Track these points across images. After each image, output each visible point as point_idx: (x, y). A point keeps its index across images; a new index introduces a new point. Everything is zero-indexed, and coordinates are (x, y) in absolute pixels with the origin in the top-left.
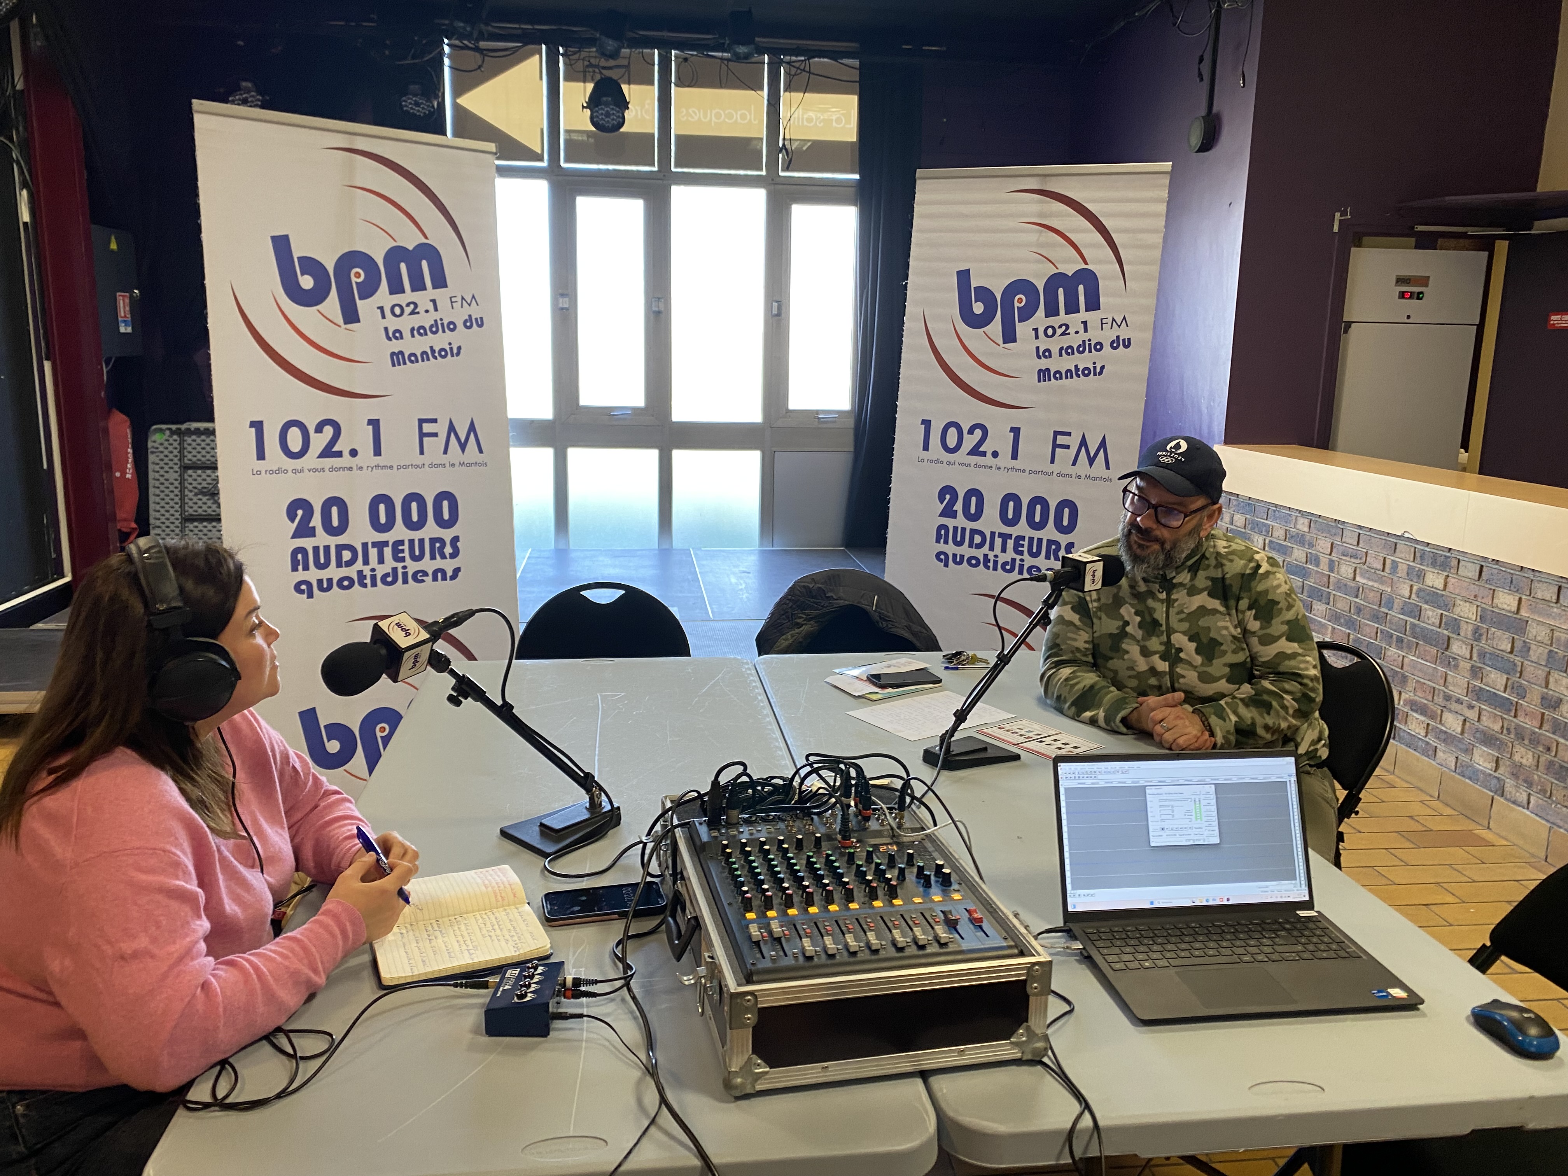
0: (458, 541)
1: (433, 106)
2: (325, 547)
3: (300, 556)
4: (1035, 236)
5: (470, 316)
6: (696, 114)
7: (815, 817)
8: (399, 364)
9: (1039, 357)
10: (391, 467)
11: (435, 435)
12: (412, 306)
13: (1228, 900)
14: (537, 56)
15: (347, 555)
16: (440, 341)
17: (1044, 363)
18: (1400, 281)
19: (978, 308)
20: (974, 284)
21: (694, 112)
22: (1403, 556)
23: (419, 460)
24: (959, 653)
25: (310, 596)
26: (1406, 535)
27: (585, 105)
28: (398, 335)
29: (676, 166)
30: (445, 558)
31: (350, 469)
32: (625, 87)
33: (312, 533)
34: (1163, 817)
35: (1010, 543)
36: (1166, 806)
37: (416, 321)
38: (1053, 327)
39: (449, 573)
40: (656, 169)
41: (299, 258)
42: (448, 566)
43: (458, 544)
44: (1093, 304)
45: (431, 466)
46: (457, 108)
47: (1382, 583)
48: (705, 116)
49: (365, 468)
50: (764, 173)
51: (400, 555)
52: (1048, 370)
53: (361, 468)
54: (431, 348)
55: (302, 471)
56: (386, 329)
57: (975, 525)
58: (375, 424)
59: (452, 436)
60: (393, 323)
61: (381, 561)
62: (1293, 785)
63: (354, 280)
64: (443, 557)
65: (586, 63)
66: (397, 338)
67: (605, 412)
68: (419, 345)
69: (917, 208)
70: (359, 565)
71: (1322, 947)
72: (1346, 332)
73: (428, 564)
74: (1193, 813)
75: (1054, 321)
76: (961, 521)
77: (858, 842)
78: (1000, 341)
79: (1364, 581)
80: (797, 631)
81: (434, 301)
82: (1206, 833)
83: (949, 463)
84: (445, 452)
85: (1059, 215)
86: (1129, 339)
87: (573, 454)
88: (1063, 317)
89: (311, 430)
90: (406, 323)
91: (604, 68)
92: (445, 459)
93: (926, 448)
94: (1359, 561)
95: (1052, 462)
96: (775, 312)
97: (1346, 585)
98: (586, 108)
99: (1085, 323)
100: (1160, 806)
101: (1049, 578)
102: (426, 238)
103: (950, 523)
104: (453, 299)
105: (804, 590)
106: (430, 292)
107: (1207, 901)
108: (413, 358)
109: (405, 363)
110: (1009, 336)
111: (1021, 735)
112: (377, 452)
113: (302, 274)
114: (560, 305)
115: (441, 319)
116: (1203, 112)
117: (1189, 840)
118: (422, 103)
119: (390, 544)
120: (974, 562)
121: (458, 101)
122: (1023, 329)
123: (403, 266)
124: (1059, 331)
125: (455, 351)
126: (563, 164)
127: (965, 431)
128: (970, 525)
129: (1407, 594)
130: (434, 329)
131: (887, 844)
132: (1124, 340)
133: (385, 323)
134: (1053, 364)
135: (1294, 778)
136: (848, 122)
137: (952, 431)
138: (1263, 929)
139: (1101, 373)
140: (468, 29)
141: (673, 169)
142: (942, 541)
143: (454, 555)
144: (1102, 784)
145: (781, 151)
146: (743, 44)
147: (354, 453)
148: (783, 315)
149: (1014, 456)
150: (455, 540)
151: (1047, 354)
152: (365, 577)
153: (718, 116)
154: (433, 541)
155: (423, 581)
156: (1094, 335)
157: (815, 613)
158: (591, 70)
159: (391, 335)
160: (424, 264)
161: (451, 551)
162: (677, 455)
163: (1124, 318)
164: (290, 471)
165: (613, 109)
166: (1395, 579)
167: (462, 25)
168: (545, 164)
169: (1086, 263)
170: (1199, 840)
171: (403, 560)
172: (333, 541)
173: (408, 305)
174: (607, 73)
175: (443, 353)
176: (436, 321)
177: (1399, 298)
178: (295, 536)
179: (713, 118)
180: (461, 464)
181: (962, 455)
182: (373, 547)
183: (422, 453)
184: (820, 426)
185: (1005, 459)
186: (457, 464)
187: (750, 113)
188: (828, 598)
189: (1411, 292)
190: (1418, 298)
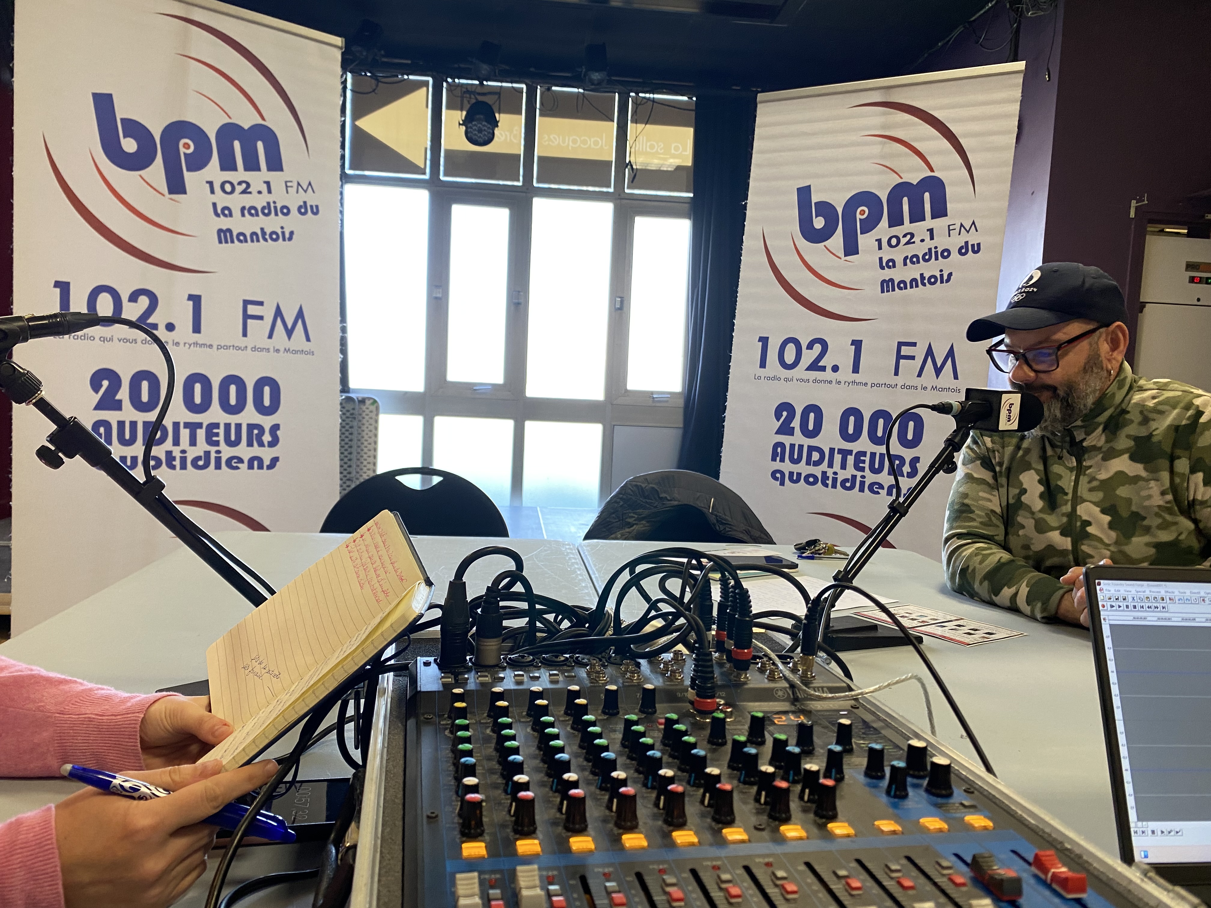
0: (279, 429)
2: (131, 422)
3: (102, 430)
4: (878, 148)
5: (305, 203)
6: (556, 140)
7: (643, 662)
8: (226, 242)
9: (882, 268)
10: (211, 346)
11: (261, 318)
14: (425, 89)
16: (272, 223)
17: (887, 274)
18: (1191, 266)
20: (815, 199)
21: (554, 138)
23: (242, 342)
24: (813, 543)
27: (461, 122)
28: (227, 212)
29: (539, 181)
30: (263, 446)
33: (118, 406)
35: (851, 459)
37: (247, 201)
38: (897, 237)
39: (267, 462)
40: (520, 184)
41: (122, 120)
42: (267, 454)
43: (278, 432)
44: (940, 211)
45: (254, 349)
46: (356, 130)
48: (564, 142)
49: (182, 344)
50: (611, 190)
51: (214, 439)
52: (892, 280)
53: (177, 344)
54: (262, 229)
55: (111, 339)
56: (214, 205)
57: (813, 442)
59: (279, 321)
60: (222, 200)
61: (193, 442)
63: (182, 150)
64: (261, 444)
65: (464, 90)
66: (225, 215)
67: (469, 387)
69: (757, 131)
70: (168, 445)
72: (1142, 311)
73: (244, 451)
75: (898, 231)
76: (798, 438)
78: (841, 253)
80: (627, 530)
81: (268, 183)
83: (787, 380)
86: (979, 245)
87: (440, 421)
88: (907, 226)
89: (125, 298)
90: (236, 201)
91: (479, 94)
92: (269, 344)
93: (763, 365)
95: (896, 373)
96: (618, 306)
98: (462, 125)
99: (931, 231)
101: (954, 411)
102: (263, 119)
103: (787, 440)
105: (635, 489)
106: (264, 174)
108: (242, 237)
109: (232, 242)
110: (851, 248)
111: (912, 619)
112: (197, 329)
113: (125, 137)
114: (435, 295)
115: (274, 202)
119: (204, 426)
120: (811, 480)
121: (358, 123)
122: (865, 241)
123: (237, 145)
124: (904, 241)
125: (287, 236)
126: (442, 178)
127: (804, 347)
128: (807, 442)
130: (266, 211)
131: (785, 713)
133: (213, 198)
134: (897, 274)
136: (685, 150)
137: (791, 347)
139: (948, 280)
141: (535, 184)
142: (778, 459)
143: (272, 444)
144: (1176, 622)
145: (627, 167)
146: (597, 71)
147: (171, 327)
148: (625, 309)
149: (856, 369)
150: (275, 428)
151: (891, 264)
152: (174, 459)
153: (574, 141)
154: (251, 427)
155: (237, 468)
156: (941, 242)
157: (646, 512)
158: (468, 96)
159: (219, 211)
160: (260, 145)
161: (270, 439)
162: (530, 426)
163: (973, 223)
164: (95, 338)
165: (484, 126)
168: (427, 177)
169: (932, 170)
171: (217, 443)
172: (141, 418)
173: (240, 183)
174: (481, 99)
175: (274, 237)
176: (268, 203)
177: (1190, 282)
178: (98, 407)
179: (571, 144)
180: (287, 350)
181: (800, 371)
182: (185, 427)
183: (245, 334)
184: (654, 404)
185: (846, 373)
186: (282, 350)
187: (602, 139)
188: (661, 498)
189: (1200, 278)
190: (1207, 283)
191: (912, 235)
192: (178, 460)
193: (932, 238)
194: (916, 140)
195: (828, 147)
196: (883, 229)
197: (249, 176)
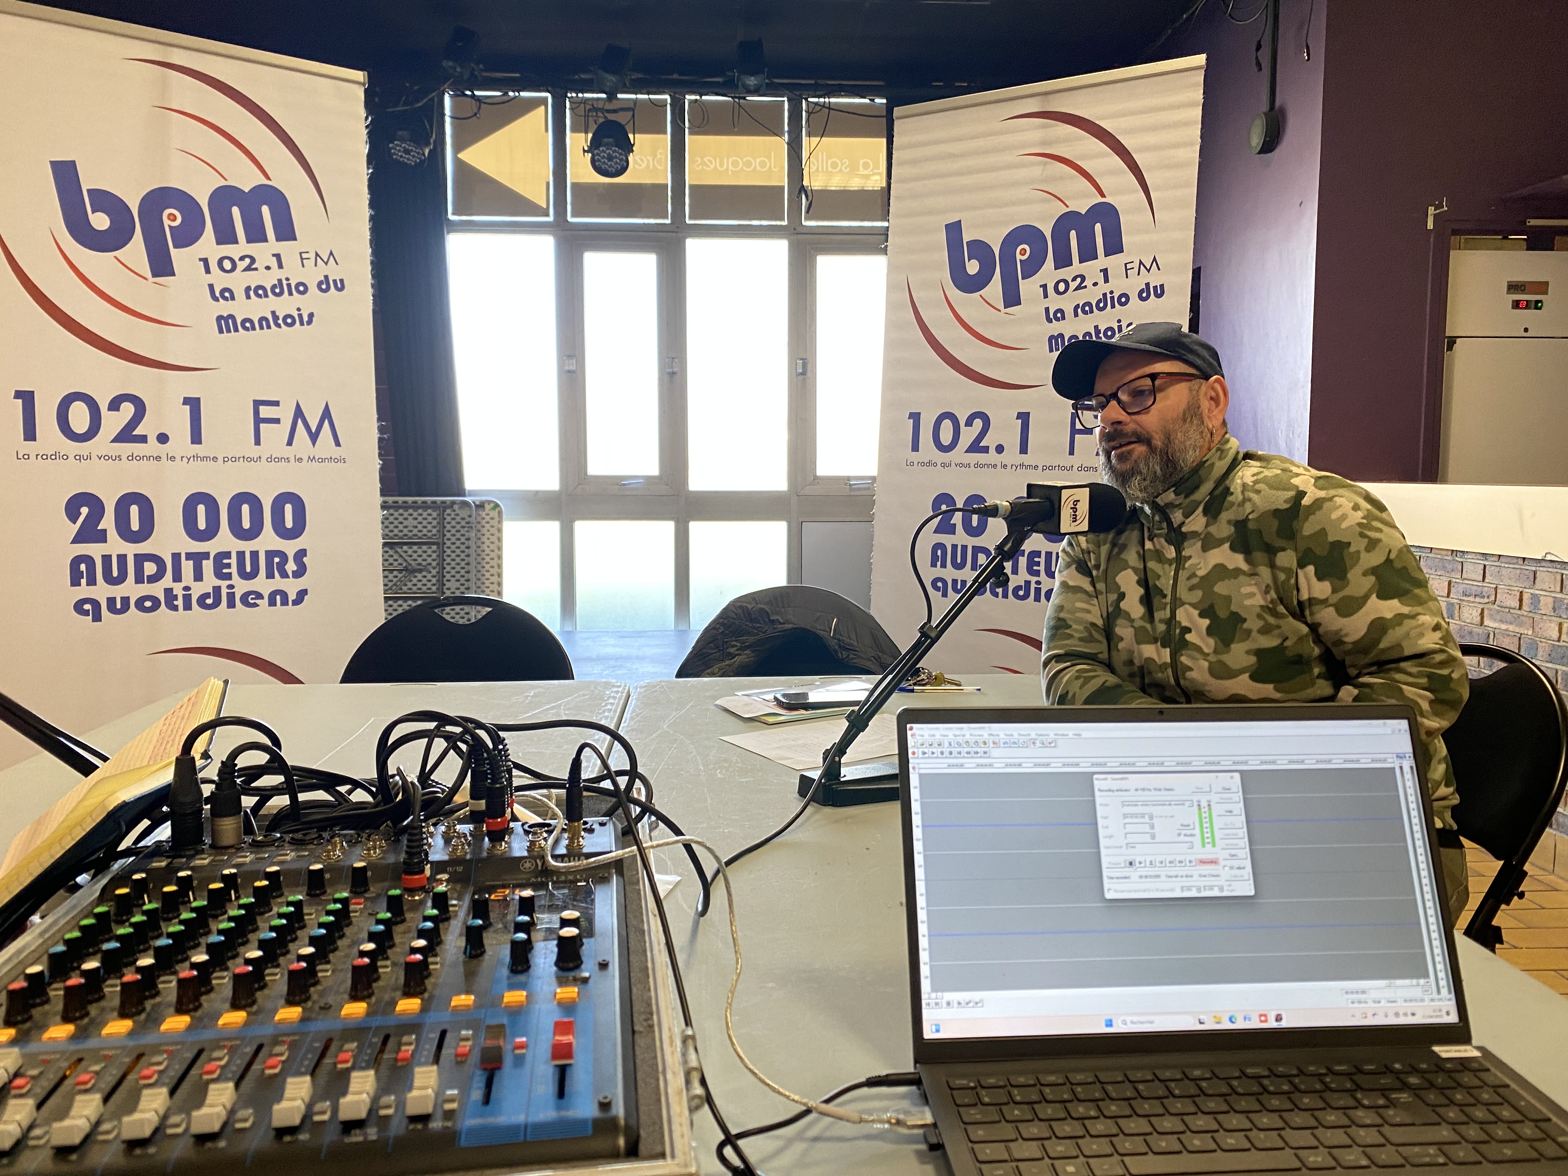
0: (306, 555)
1: (424, 154)
2: (119, 556)
3: (83, 567)
5: (326, 277)
6: (711, 163)
8: (229, 331)
9: (1049, 321)
10: (215, 459)
11: (277, 421)
12: (248, 261)
13: (1279, 1018)
14: (543, 107)
15: (150, 568)
16: (285, 305)
17: (1055, 328)
18: (1514, 287)
19: (973, 267)
20: (967, 238)
21: (709, 160)
22: (1546, 587)
23: (254, 451)
24: (918, 672)
25: (97, 618)
26: (1549, 557)
27: (586, 148)
28: (227, 294)
29: (692, 217)
30: (288, 577)
31: (158, 458)
32: (632, 135)
33: (102, 537)
34: (1131, 839)
35: (1023, 561)
36: (1136, 816)
37: (253, 279)
38: (1066, 282)
39: (292, 596)
40: (668, 221)
41: (88, 191)
42: (291, 587)
43: (305, 559)
44: (1114, 246)
45: (270, 459)
46: (460, 165)
47: (1520, 625)
48: (721, 165)
49: (178, 458)
50: (785, 223)
51: (225, 571)
53: (173, 458)
54: (273, 313)
55: (88, 457)
56: (211, 287)
57: (978, 541)
58: (193, 404)
59: (300, 423)
60: (220, 280)
61: (198, 576)
62: (1408, 775)
63: (167, 223)
64: (285, 575)
65: (588, 107)
66: (226, 299)
67: (615, 481)
68: (257, 308)
70: (167, 581)
71: (1500, 1132)
72: (1450, 348)
73: (262, 584)
74: (1197, 831)
75: (1067, 273)
76: (961, 537)
78: (1001, 305)
80: (727, 663)
81: (278, 256)
82: (1226, 873)
83: (944, 465)
84: (290, 443)
85: (1066, 140)
86: (1162, 286)
87: (582, 528)
88: (1077, 267)
89: (103, 406)
90: (238, 281)
91: (608, 111)
92: (289, 452)
93: (915, 448)
95: (1072, 453)
96: (800, 370)
97: (1470, 633)
98: (588, 152)
99: (1105, 271)
100: (1125, 816)
101: (1001, 511)
102: (268, 178)
103: (948, 540)
104: (304, 256)
105: (740, 612)
106: (273, 245)
107: (1231, 1020)
108: (248, 324)
109: (236, 330)
110: (1012, 298)
112: (196, 438)
114: (567, 368)
115: (287, 279)
116: (1265, 108)
117: (1189, 889)
118: (412, 150)
119: (212, 557)
121: (459, 156)
122: (1028, 287)
123: (235, 211)
124: (1073, 285)
125: (306, 319)
126: (570, 219)
127: (962, 423)
128: (971, 542)
129: (1555, 635)
130: (277, 291)
132: (1155, 288)
133: (209, 279)
135: (1408, 763)
136: (877, 166)
137: (947, 424)
138: (1359, 1088)
140: (459, 70)
141: (688, 221)
142: (939, 564)
143: (299, 574)
144: (999, 768)
146: (752, 75)
147: (163, 438)
148: (809, 374)
149: (1024, 450)
150: (301, 554)
151: (1060, 315)
152: (176, 597)
153: (735, 163)
154: (270, 555)
155: (256, 605)
156: (1118, 285)
157: (752, 640)
158: (594, 114)
159: (218, 294)
160: (265, 210)
161: (295, 568)
162: (695, 527)
163: (1155, 259)
164: (71, 457)
165: (614, 151)
168: (551, 219)
169: (1103, 195)
170: (1211, 888)
171: (229, 576)
172: (131, 550)
173: (242, 259)
174: (611, 117)
175: (289, 321)
176: (280, 281)
177: (1513, 307)
178: (76, 540)
179: (731, 167)
180: (311, 459)
181: (959, 454)
182: (187, 559)
183: (258, 442)
184: (852, 493)
185: (1012, 455)
186: (305, 458)
187: (769, 158)
188: (773, 621)
189: (1527, 301)
190: (1537, 308)
191: (1083, 278)
192: (180, 599)
193: (1106, 280)
194: (1083, 157)
195: (979, 171)
196: (1048, 272)
197: (254, 249)
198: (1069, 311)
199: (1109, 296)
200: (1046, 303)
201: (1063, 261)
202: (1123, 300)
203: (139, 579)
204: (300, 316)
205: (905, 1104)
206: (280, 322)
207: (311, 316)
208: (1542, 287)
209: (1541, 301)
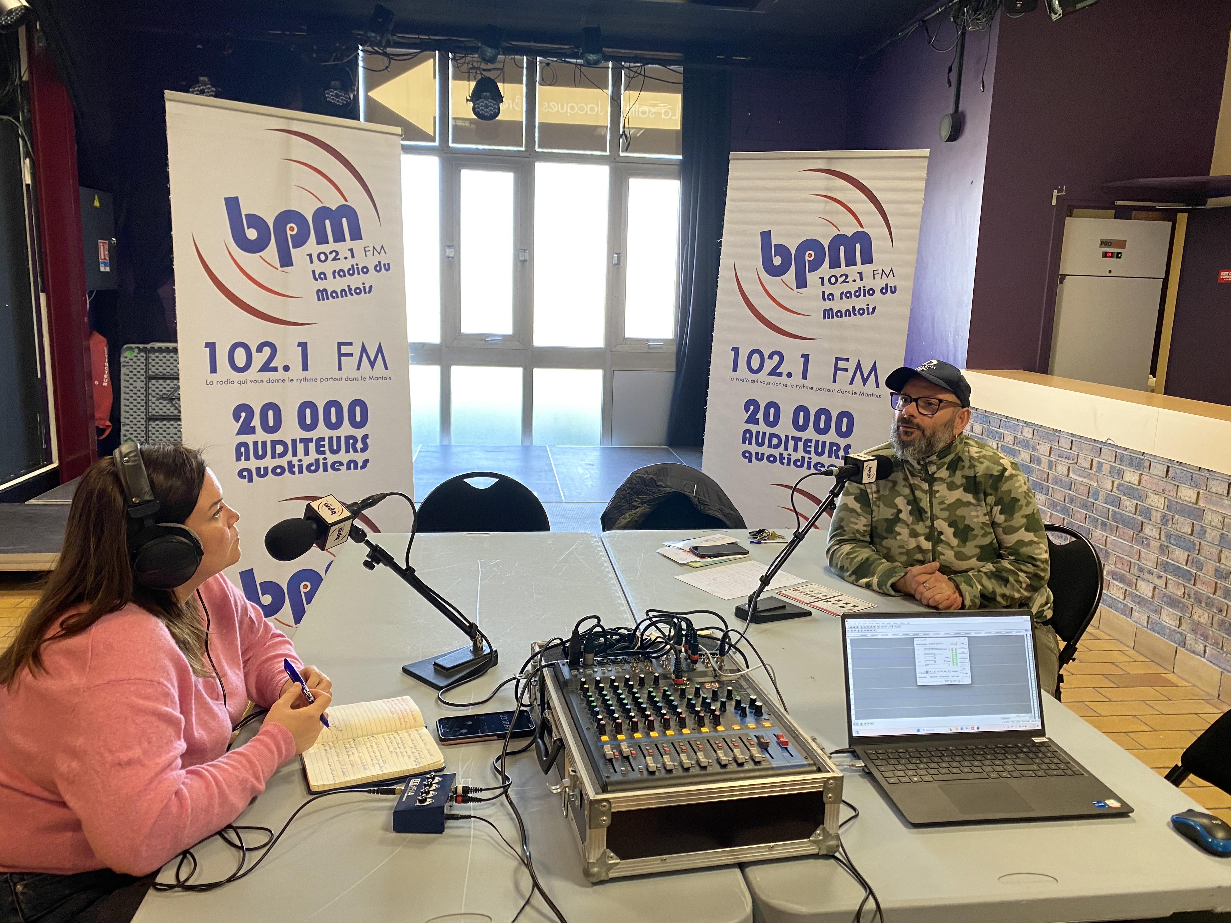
0: (368, 438)
1: (350, 98)
2: (262, 442)
3: (243, 449)
4: (822, 205)
5: (379, 262)
6: (555, 107)
7: (653, 660)
9: (824, 300)
10: (316, 380)
11: (351, 355)
12: (334, 254)
13: (978, 728)
14: (432, 60)
15: (280, 449)
16: (355, 281)
17: (828, 305)
18: (1104, 243)
19: (777, 261)
21: (553, 105)
22: (1106, 458)
23: (337, 374)
24: (762, 531)
25: (251, 480)
26: (1109, 442)
27: (469, 98)
28: (323, 276)
29: (539, 147)
30: (358, 452)
31: (284, 381)
32: (500, 85)
33: (252, 431)
34: (928, 663)
35: (801, 445)
36: (929, 654)
39: (360, 464)
40: (523, 149)
41: (246, 215)
42: (360, 458)
43: (367, 441)
45: (347, 379)
46: (368, 99)
47: (1090, 479)
48: (562, 108)
49: (295, 380)
50: (607, 153)
51: (322, 449)
53: (292, 380)
54: (349, 286)
55: (246, 382)
57: (773, 430)
58: (303, 345)
59: (364, 355)
61: (307, 453)
63: (289, 232)
64: (355, 451)
65: (470, 66)
66: (322, 279)
67: (482, 338)
68: (339, 284)
69: (729, 183)
70: (289, 456)
71: (1053, 767)
72: (1061, 282)
73: (343, 457)
74: (951, 660)
75: (836, 272)
76: (762, 427)
77: (688, 680)
79: (1076, 477)
80: (634, 512)
82: (961, 675)
83: (753, 381)
84: (358, 369)
85: (841, 189)
87: (456, 371)
89: (253, 349)
91: (484, 70)
92: (358, 374)
93: (735, 369)
94: (1072, 462)
95: (834, 381)
96: (615, 261)
97: (1061, 480)
98: (470, 100)
100: (925, 654)
101: (834, 473)
102: (346, 201)
103: (753, 428)
104: (367, 249)
105: (639, 480)
107: (962, 729)
109: (328, 299)
110: (801, 283)
111: (812, 596)
112: (305, 368)
113: (248, 228)
114: (447, 254)
116: (951, 110)
117: (948, 681)
118: (341, 96)
119: (314, 441)
120: (772, 459)
121: (369, 94)
126: (451, 145)
127: (766, 356)
128: (769, 430)
129: (1110, 488)
131: (711, 682)
132: (891, 287)
134: (836, 305)
136: (674, 114)
137: (756, 357)
138: (1006, 752)
139: (873, 312)
140: (378, 38)
141: (537, 149)
142: (747, 442)
143: (364, 450)
144: (880, 636)
145: (621, 136)
146: (593, 53)
147: (286, 368)
148: (621, 264)
149: (805, 377)
150: (365, 437)
152: (294, 466)
153: (572, 108)
154: (348, 438)
155: (339, 470)
157: (648, 498)
158: (474, 71)
159: (317, 277)
160: (344, 221)
161: (362, 446)
162: (538, 373)
163: (892, 270)
164: (236, 382)
165: (490, 102)
166: (1100, 476)
167: (373, 34)
168: (436, 144)
169: (862, 227)
170: (956, 681)
171: (324, 453)
172: (269, 438)
174: (487, 74)
177: (1103, 257)
178: (239, 433)
179: (569, 110)
180: (371, 378)
181: (763, 375)
182: (300, 442)
183: (340, 369)
184: (649, 351)
185: (797, 379)
186: (368, 378)
187: (598, 106)
188: (658, 486)
189: (1112, 253)
190: (1117, 257)
191: (847, 276)
192: (296, 467)
193: (861, 279)
194: (850, 202)
195: (784, 200)
196: (825, 269)
197: (338, 246)
198: (837, 295)
199: (862, 289)
200: (823, 289)
201: (835, 264)
202: (871, 292)
203: (273, 456)
204: (364, 288)
205: (849, 759)
206: (353, 292)
207: (371, 287)
208: (1122, 244)
209: (1120, 253)
